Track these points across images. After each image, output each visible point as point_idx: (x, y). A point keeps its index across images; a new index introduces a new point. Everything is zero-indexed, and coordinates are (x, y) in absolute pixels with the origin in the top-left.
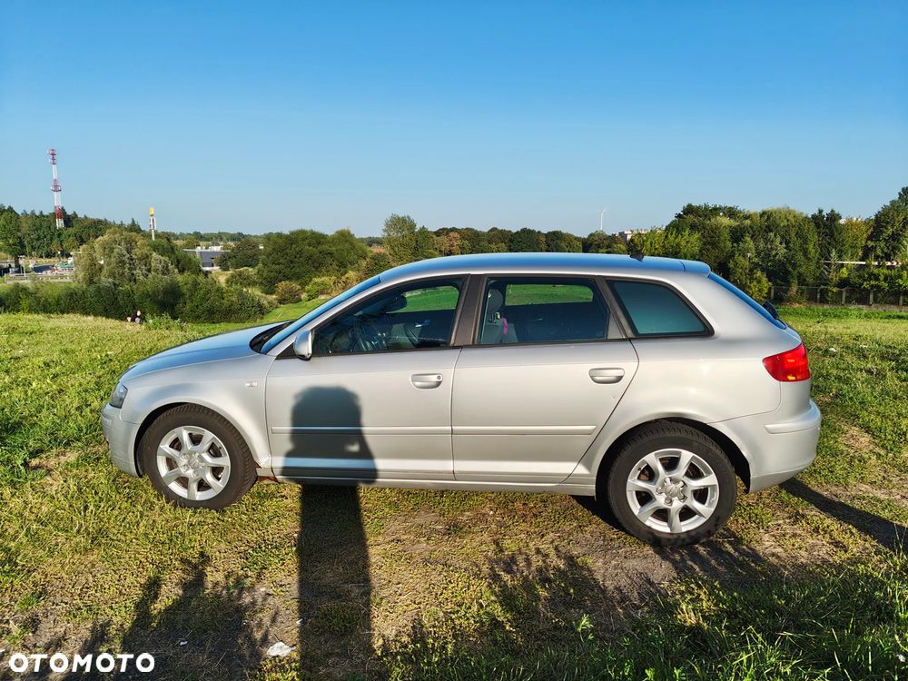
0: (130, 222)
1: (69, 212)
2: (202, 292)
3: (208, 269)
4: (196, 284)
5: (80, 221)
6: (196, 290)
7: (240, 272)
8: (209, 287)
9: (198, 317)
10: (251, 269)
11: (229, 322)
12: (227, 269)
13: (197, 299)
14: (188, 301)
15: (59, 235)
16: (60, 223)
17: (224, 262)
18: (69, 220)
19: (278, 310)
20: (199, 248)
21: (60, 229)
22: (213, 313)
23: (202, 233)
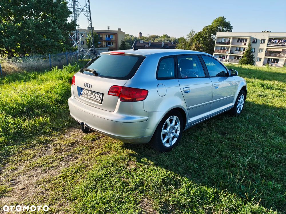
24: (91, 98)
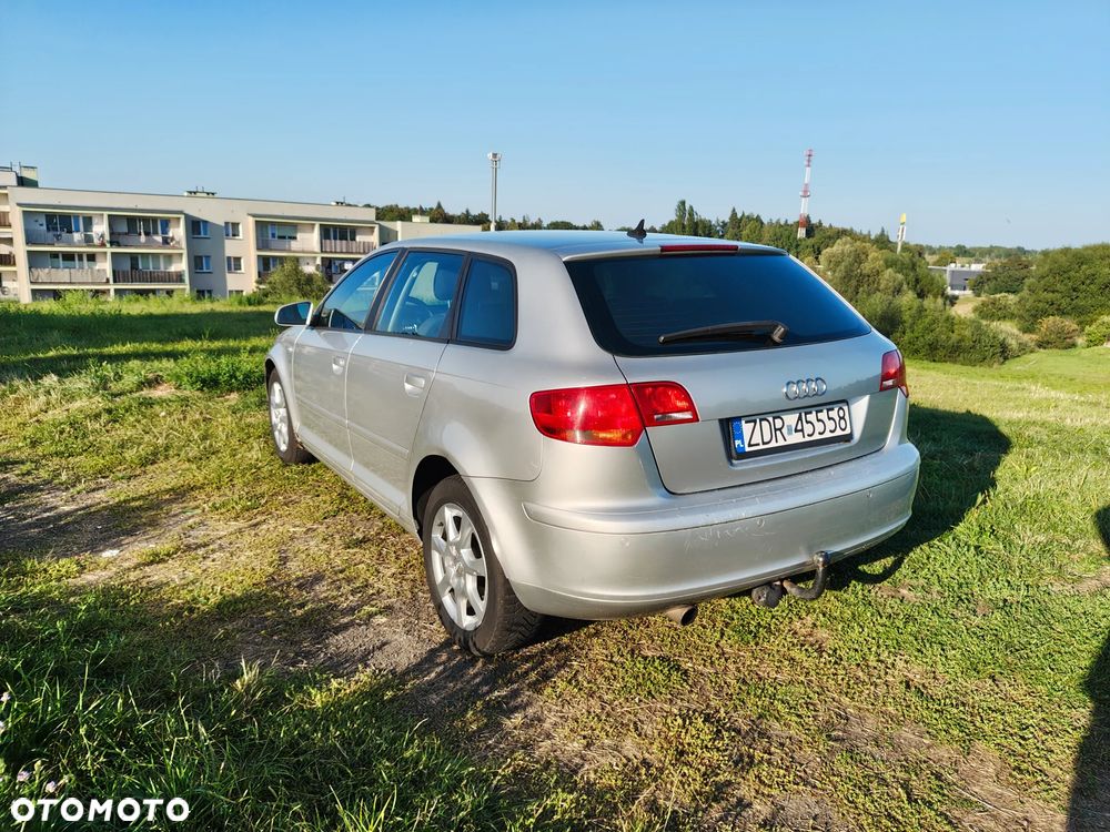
0: (879, 232)
1: (814, 221)
2: (927, 320)
3: (957, 292)
4: (921, 310)
5: (824, 230)
6: (920, 317)
7: (995, 299)
8: (937, 314)
9: (917, 351)
10: (1011, 296)
11: (955, 362)
12: (979, 296)
13: (919, 327)
14: (908, 330)
15: (797, 246)
16: (801, 233)
17: (978, 284)
18: (811, 230)
19: (1033, 356)
20: (953, 265)
21: (800, 240)
22: (936, 349)
23: (968, 246)
24: (808, 439)
